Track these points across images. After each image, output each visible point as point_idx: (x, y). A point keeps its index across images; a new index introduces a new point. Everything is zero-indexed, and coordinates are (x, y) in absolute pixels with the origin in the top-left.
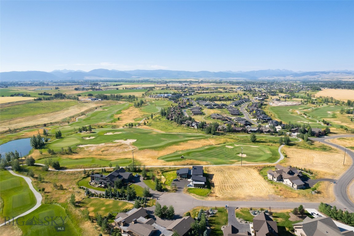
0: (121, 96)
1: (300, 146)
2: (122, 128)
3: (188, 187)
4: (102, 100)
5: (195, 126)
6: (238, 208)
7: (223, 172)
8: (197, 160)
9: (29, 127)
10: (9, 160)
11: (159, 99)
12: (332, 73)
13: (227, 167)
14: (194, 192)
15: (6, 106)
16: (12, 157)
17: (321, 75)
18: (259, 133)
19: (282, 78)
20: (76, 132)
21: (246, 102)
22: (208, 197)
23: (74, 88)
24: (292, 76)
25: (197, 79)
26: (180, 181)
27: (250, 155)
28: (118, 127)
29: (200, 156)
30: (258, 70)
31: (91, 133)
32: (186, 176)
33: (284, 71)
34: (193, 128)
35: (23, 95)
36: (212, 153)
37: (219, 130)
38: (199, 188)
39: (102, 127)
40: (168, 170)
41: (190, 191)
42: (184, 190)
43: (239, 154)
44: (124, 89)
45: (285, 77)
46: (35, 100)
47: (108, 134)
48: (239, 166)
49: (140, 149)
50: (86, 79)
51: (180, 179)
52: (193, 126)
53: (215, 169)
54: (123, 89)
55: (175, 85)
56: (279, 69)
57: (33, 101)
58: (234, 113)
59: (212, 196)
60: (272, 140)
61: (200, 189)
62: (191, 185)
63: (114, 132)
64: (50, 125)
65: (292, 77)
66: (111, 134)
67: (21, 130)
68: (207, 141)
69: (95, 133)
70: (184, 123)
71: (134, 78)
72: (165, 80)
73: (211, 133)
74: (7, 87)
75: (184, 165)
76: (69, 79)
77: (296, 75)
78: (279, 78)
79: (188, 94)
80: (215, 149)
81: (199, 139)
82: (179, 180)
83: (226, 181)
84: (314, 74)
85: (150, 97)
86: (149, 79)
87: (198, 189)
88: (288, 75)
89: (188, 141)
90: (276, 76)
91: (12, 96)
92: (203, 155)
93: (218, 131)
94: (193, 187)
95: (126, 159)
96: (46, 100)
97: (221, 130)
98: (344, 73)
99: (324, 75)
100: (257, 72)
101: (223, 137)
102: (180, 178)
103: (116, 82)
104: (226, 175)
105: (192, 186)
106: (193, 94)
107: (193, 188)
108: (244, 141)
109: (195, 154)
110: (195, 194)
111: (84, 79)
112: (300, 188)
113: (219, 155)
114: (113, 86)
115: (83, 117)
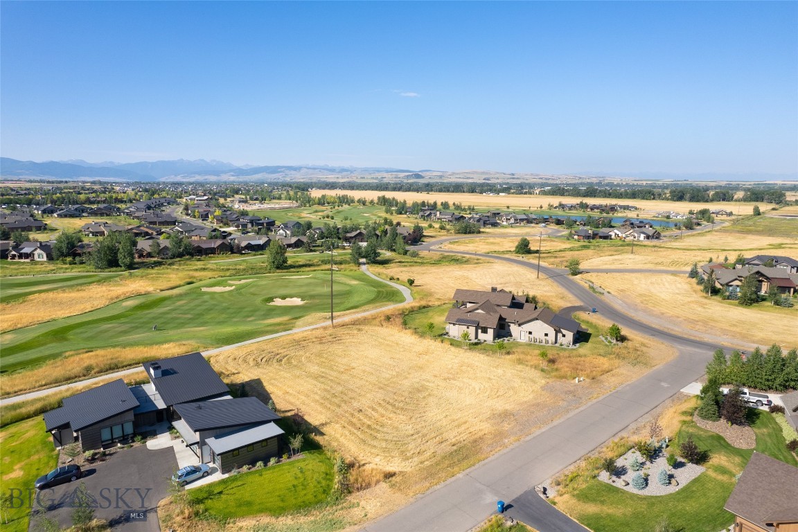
3: (181, 485)
5: (39, 251)
7: (289, 362)
8: (124, 346)
12: (305, 170)
14: (249, 504)
17: (287, 172)
19: (213, 178)
21: (168, 204)
22: (352, 498)
24: (232, 173)
26: (92, 472)
27: (312, 297)
29: (125, 332)
30: (155, 160)
32: (129, 429)
33: (215, 163)
34: (27, 259)
36: (169, 316)
37: (141, 256)
38: (260, 464)
41: (215, 504)
42: (169, 517)
43: (271, 299)
45: (218, 176)
48: (325, 328)
51: (92, 459)
52: (27, 256)
53: (245, 361)
56: (203, 160)
61: (268, 475)
62: (195, 470)
65: (233, 176)
68: (114, 286)
73: (117, 265)
77: (240, 171)
78: (206, 177)
80: (167, 302)
81: (81, 284)
82: (88, 467)
83: (340, 389)
84: (274, 170)
87: (256, 478)
88: (225, 172)
89: (31, 297)
90: (199, 174)
92: (137, 328)
93: (139, 257)
94: (218, 476)
97: (149, 255)
98: (324, 169)
99: (293, 172)
100: (152, 163)
101: (169, 271)
102: (88, 453)
104: (314, 369)
105: (207, 474)
107: (223, 482)
108: (253, 271)
109: (98, 330)
110: (261, 511)
113: (200, 315)
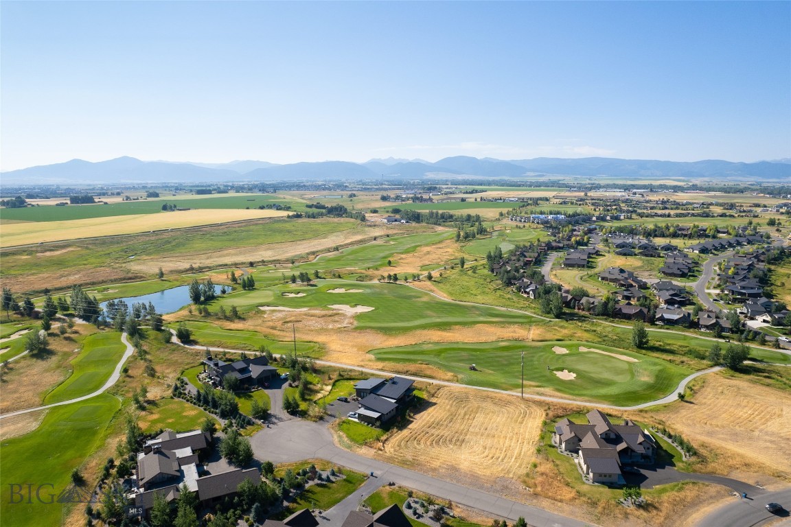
0: (451, 216)
1: (774, 379)
2: (378, 282)
3: (349, 416)
4: (407, 222)
5: (531, 292)
6: (394, 484)
7: (462, 404)
9: (226, 265)
10: (138, 316)
11: (524, 226)
13: (485, 394)
14: (349, 430)
15: (237, 225)
16: (143, 313)
18: (685, 327)
20: (286, 281)
21: (748, 243)
22: (363, 446)
23: (380, 197)
25: (683, 181)
26: (348, 402)
27: (583, 377)
28: (370, 280)
31: (308, 285)
34: (525, 296)
35: (279, 208)
37: (579, 308)
38: (366, 424)
39: (339, 277)
40: (354, 377)
41: (345, 425)
42: (336, 422)
43: (563, 369)
44: (479, 200)
46: (289, 217)
47: (337, 291)
48: (518, 397)
49: (356, 328)
50: (428, 177)
51: (353, 399)
52: (527, 293)
53: (452, 394)
54: (476, 200)
55: (607, 194)
57: (286, 219)
58: (670, 271)
59: (371, 447)
60: (701, 349)
61: (364, 428)
62: (355, 414)
63: (348, 288)
64: (260, 264)
66: (342, 291)
67: (210, 268)
68: (525, 329)
69: (315, 286)
70: (515, 284)
71: (531, 177)
72: (597, 182)
73: (551, 313)
74: (275, 192)
75: (399, 372)
76: (396, 176)
79: (608, 218)
83: (446, 423)
85: (512, 220)
86: (562, 178)
89: (478, 325)
91: (262, 208)
92: (469, 359)
94: (356, 420)
95: (310, 342)
96: (309, 217)
102: (356, 397)
103: (481, 185)
104: (462, 411)
106: (622, 217)
110: (347, 433)
111: (425, 178)
112: (603, 483)
113: (512, 364)
114: (464, 193)
115: (331, 255)
